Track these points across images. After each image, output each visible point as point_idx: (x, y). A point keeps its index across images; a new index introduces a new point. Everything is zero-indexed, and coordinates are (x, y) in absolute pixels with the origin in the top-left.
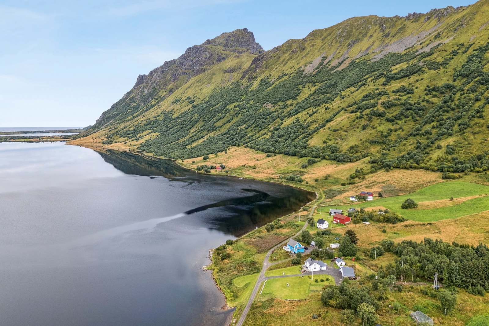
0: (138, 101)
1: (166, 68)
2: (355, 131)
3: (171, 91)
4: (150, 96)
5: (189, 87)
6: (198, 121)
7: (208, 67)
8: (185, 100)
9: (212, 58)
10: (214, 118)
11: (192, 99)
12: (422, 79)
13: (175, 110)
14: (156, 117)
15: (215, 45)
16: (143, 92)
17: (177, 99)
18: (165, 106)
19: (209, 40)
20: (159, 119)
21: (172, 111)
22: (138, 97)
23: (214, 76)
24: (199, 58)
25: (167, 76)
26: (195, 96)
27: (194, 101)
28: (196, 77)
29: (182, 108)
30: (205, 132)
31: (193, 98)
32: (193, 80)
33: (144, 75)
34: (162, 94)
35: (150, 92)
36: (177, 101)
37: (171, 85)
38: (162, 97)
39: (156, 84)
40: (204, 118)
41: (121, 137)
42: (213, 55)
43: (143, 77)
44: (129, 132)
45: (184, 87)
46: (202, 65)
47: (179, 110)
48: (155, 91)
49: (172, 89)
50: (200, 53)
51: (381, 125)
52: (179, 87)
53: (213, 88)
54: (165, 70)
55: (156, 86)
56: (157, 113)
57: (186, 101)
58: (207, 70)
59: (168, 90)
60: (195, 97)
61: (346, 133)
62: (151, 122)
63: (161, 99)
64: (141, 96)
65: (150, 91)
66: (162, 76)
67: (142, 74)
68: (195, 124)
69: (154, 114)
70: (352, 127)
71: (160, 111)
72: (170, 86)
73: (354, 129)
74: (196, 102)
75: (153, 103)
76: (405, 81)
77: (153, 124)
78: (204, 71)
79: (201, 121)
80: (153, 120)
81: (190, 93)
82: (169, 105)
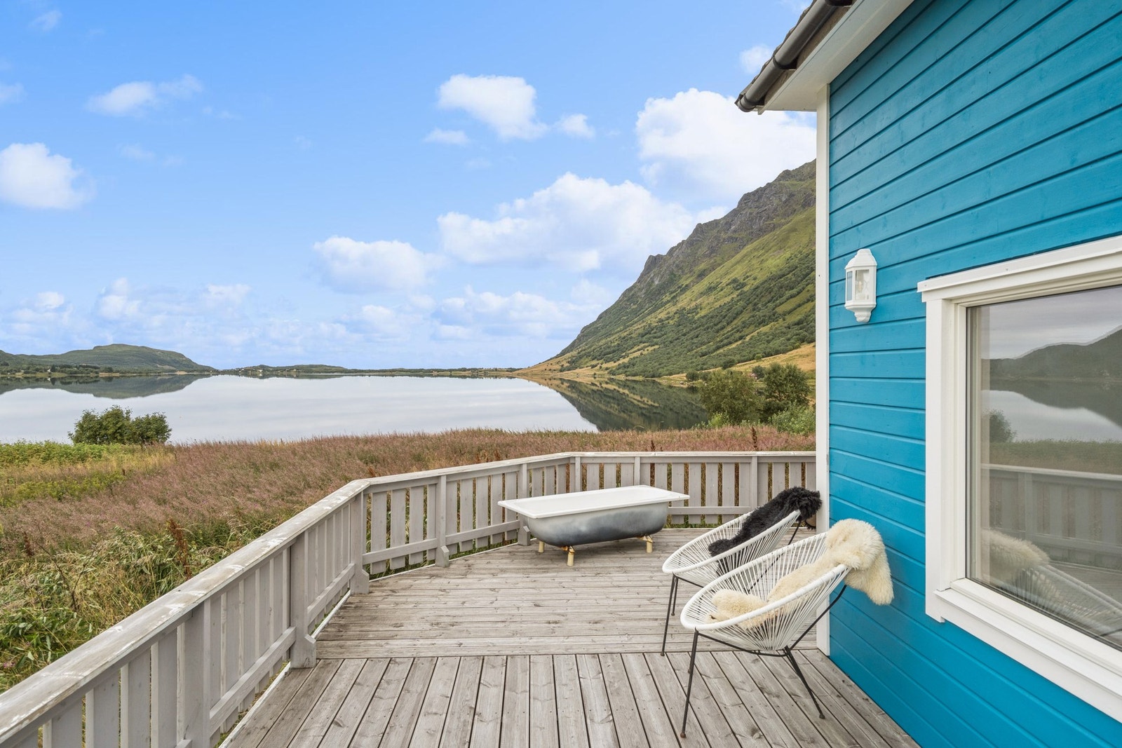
0: (640, 300)
1: (699, 237)
3: (702, 275)
4: (662, 289)
5: (738, 262)
6: (742, 312)
7: (783, 221)
8: (727, 285)
9: (792, 202)
10: (777, 300)
11: (742, 281)
13: (703, 305)
14: (663, 321)
15: (801, 180)
16: (650, 285)
17: (712, 285)
18: (685, 301)
19: (787, 171)
20: (669, 323)
21: (696, 308)
22: (642, 294)
23: (792, 234)
24: (766, 206)
25: (700, 250)
26: (748, 274)
27: (744, 285)
28: (756, 243)
29: (719, 300)
30: (752, 327)
31: (744, 280)
32: (749, 247)
33: (658, 255)
34: (684, 282)
35: (664, 283)
36: (711, 289)
37: (703, 264)
38: (684, 286)
39: (677, 266)
40: (755, 304)
41: (593, 359)
42: (794, 195)
43: (656, 259)
44: (608, 350)
45: (728, 264)
46: (768, 218)
47: (709, 304)
48: (673, 279)
49: (705, 270)
50: (768, 198)
52: (720, 265)
53: (790, 255)
54: (696, 240)
55: (675, 270)
56: (668, 313)
57: (729, 286)
58: (781, 225)
59: (697, 273)
60: (748, 277)
62: (652, 330)
63: (681, 291)
64: (647, 290)
65: (663, 280)
66: (689, 251)
67: (655, 255)
68: (734, 319)
69: (663, 316)
71: (674, 309)
72: (702, 266)
74: (749, 286)
75: (664, 300)
77: (655, 333)
78: (774, 228)
79: (747, 312)
80: (656, 326)
81: (737, 273)
82: (693, 299)
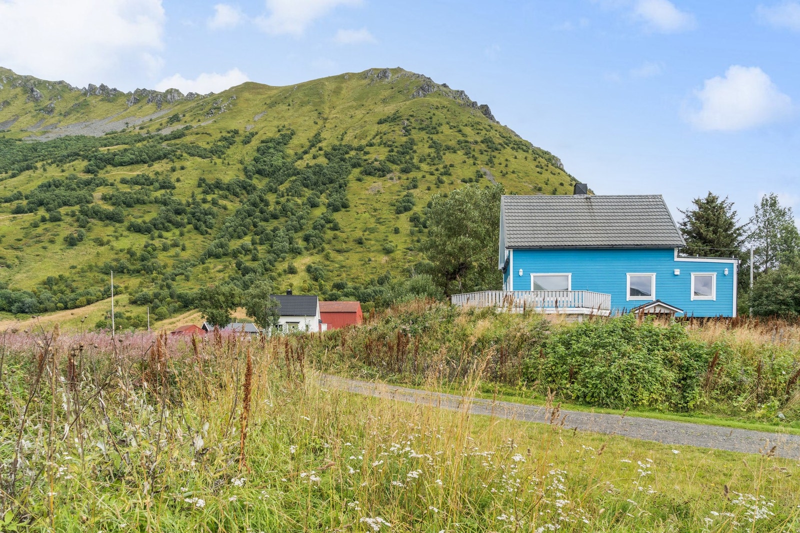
2: (44, 248)
12: (182, 168)
51: (120, 238)
61: (19, 254)
70: (35, 240)
73: (43, 244)
76: (142, 169)
